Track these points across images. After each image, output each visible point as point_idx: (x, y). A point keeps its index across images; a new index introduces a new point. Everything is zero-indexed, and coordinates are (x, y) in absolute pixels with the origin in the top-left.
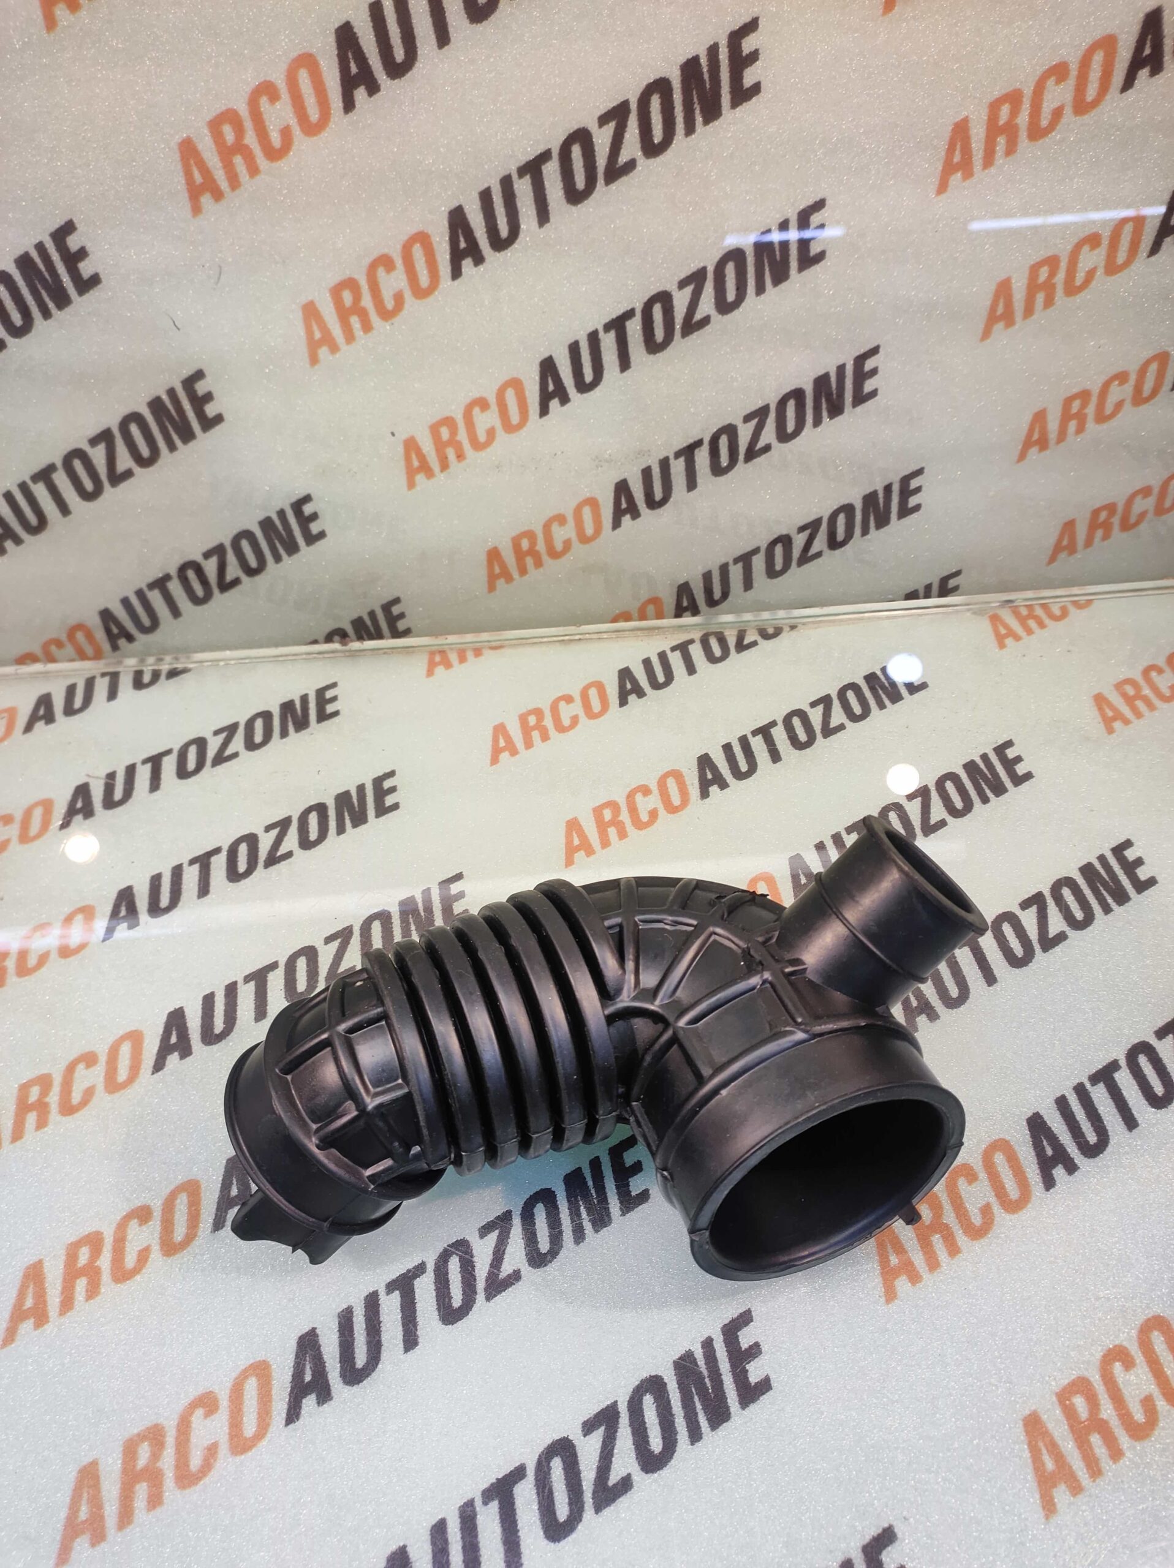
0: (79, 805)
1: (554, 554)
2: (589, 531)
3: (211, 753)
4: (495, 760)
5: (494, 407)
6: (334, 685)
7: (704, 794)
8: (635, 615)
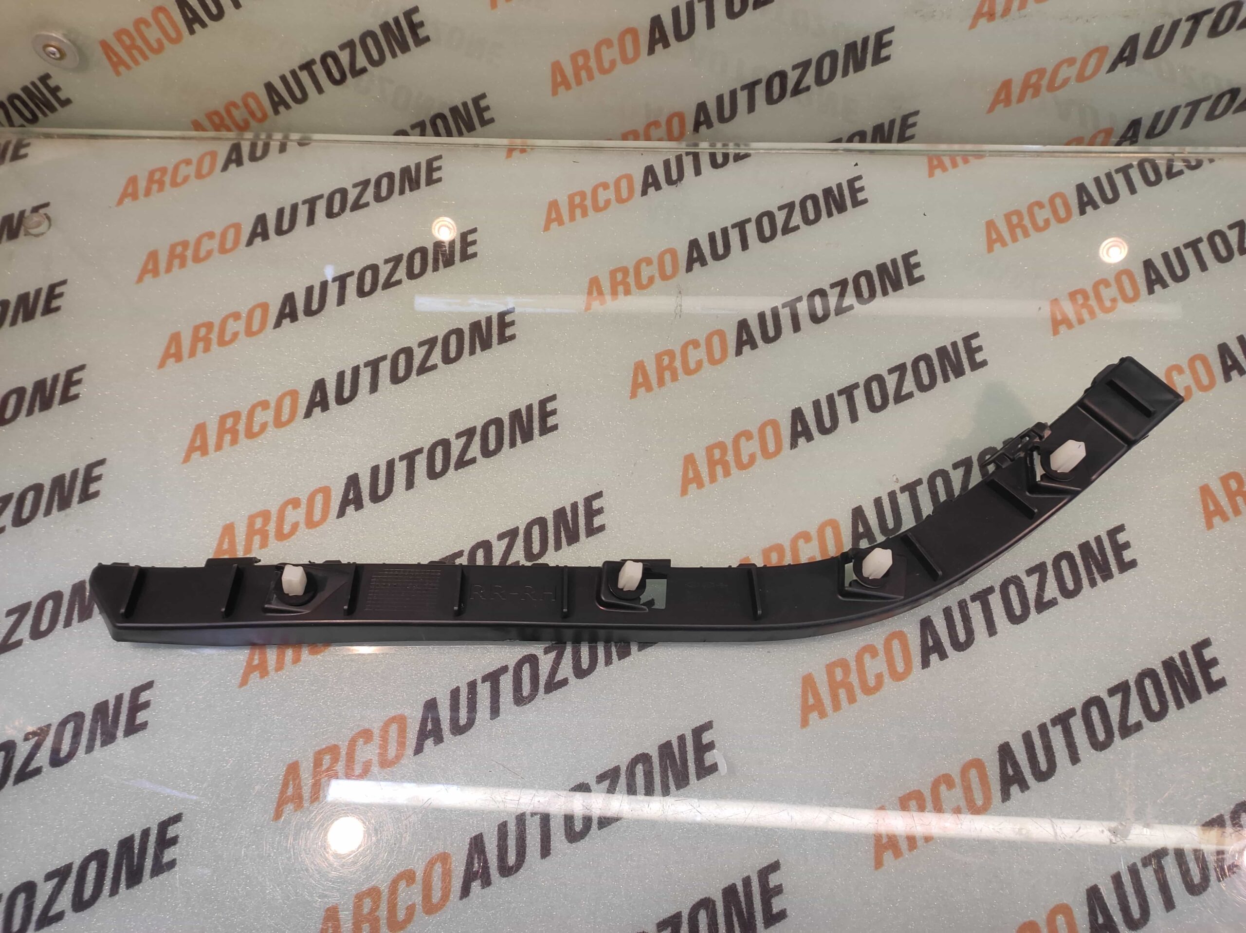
0: (695, 255)
1: (1051, 88)
2: (1089, 71)
3: (780, 224)
4: (990, 249)
6: (859, 178)
7: (1151, 291)
8: (1087, 140)
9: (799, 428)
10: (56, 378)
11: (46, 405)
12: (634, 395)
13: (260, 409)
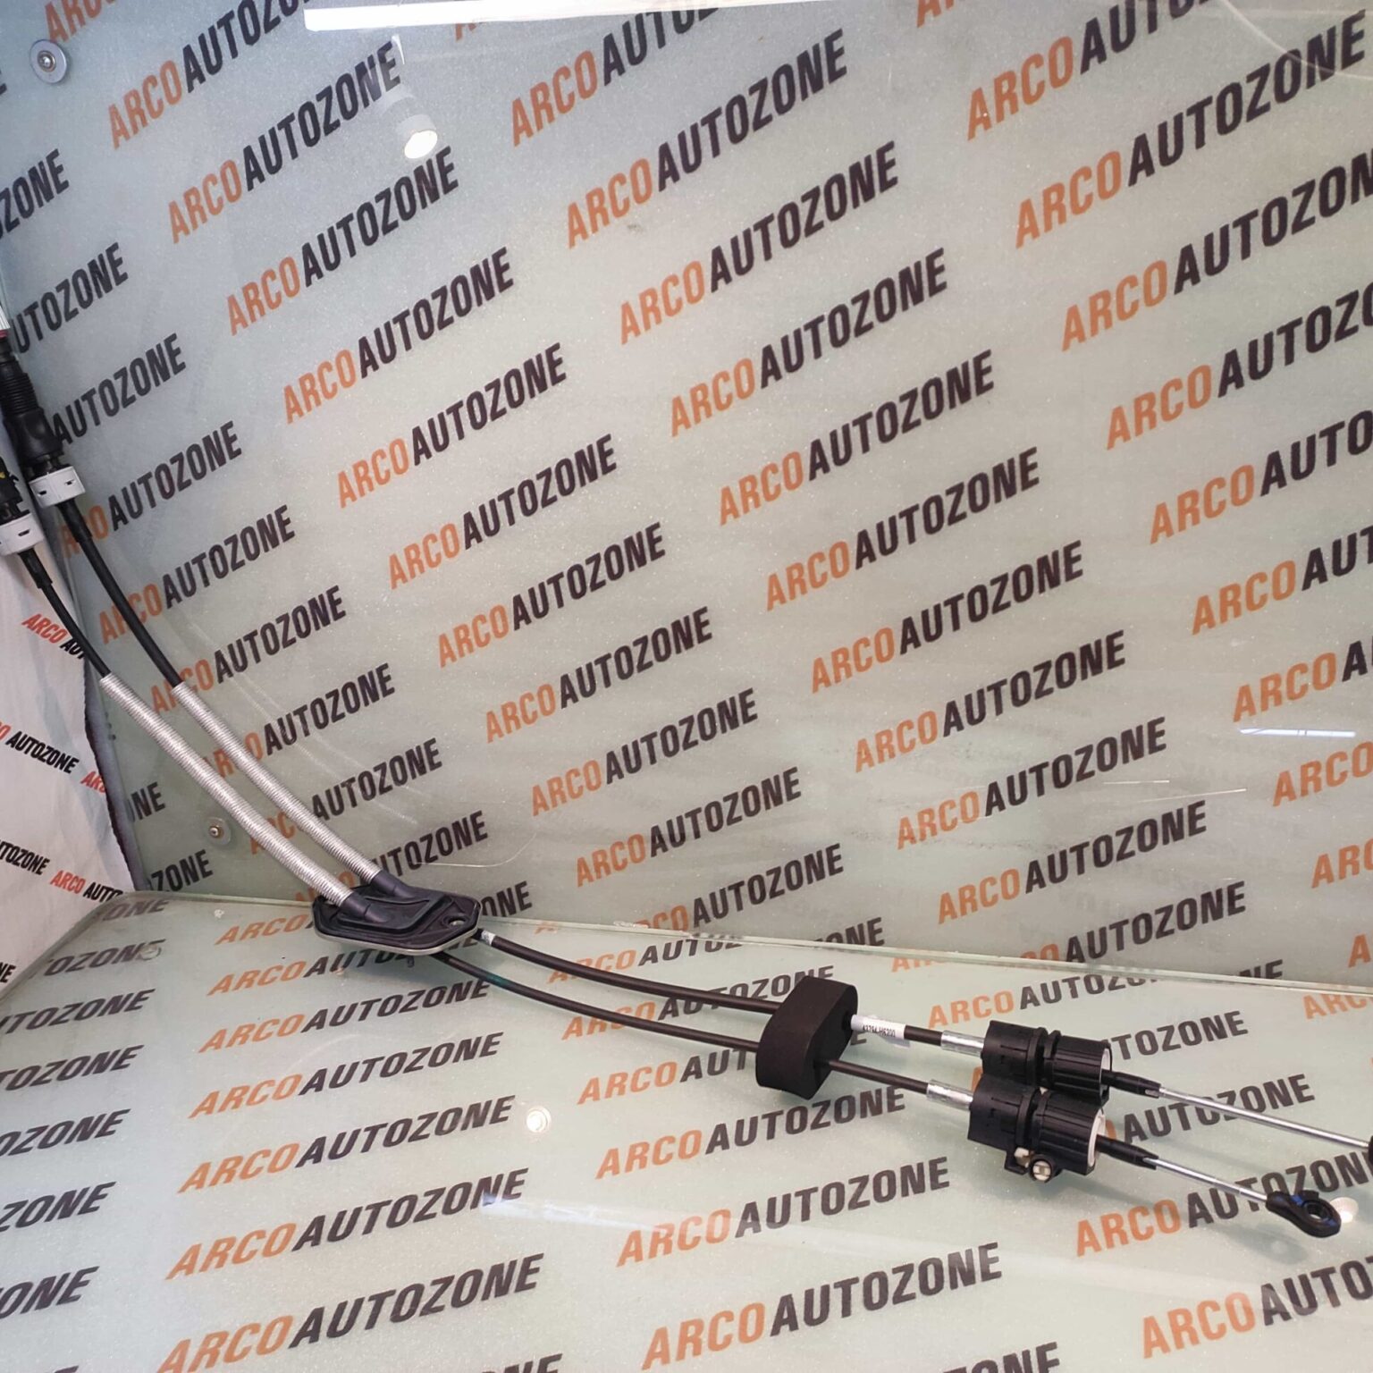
0: (670, 1009)
1: (986, 904)
2: (1011, 890)
5: (958, 808)
6: (831, 967)
8: (1038, 955)
9: (719, 1139)
10: (116, 1053)
11: (101, 1069)
12: (581, 1101)
13: (266, 1086)
